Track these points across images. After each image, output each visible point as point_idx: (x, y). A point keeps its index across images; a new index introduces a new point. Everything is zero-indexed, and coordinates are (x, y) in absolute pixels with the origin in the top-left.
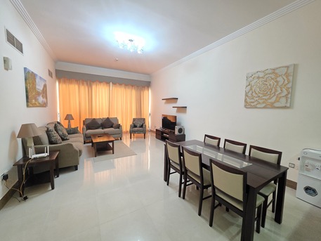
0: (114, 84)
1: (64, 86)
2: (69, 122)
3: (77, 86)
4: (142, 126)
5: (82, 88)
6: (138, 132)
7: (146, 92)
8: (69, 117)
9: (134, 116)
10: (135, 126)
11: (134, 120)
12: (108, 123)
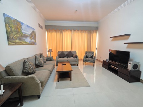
0: (74, 30)
1: (49, 33)
2: (50, 53)
3: (55, 33)
4: (92, 57)
5: (58, 34)
6: (90, 61)
7: (94, 34)
8: (50, 51)
9: (86, 50)
10: (87, 57)
11: (86, 52)
12: (70, 54)
